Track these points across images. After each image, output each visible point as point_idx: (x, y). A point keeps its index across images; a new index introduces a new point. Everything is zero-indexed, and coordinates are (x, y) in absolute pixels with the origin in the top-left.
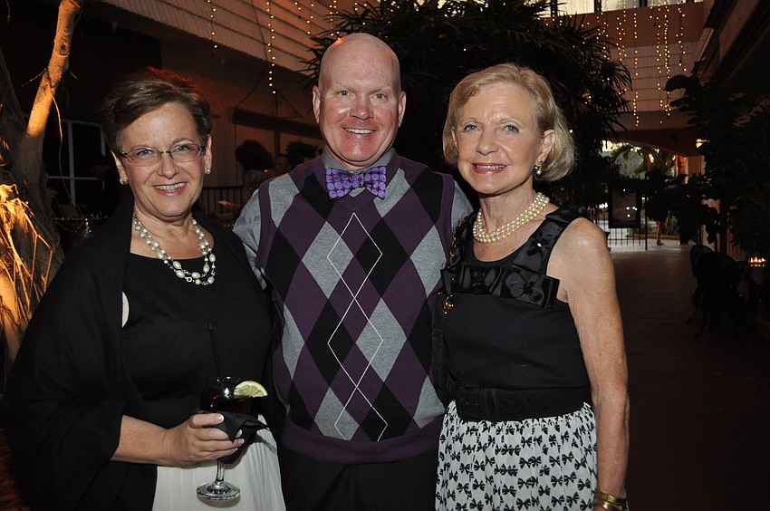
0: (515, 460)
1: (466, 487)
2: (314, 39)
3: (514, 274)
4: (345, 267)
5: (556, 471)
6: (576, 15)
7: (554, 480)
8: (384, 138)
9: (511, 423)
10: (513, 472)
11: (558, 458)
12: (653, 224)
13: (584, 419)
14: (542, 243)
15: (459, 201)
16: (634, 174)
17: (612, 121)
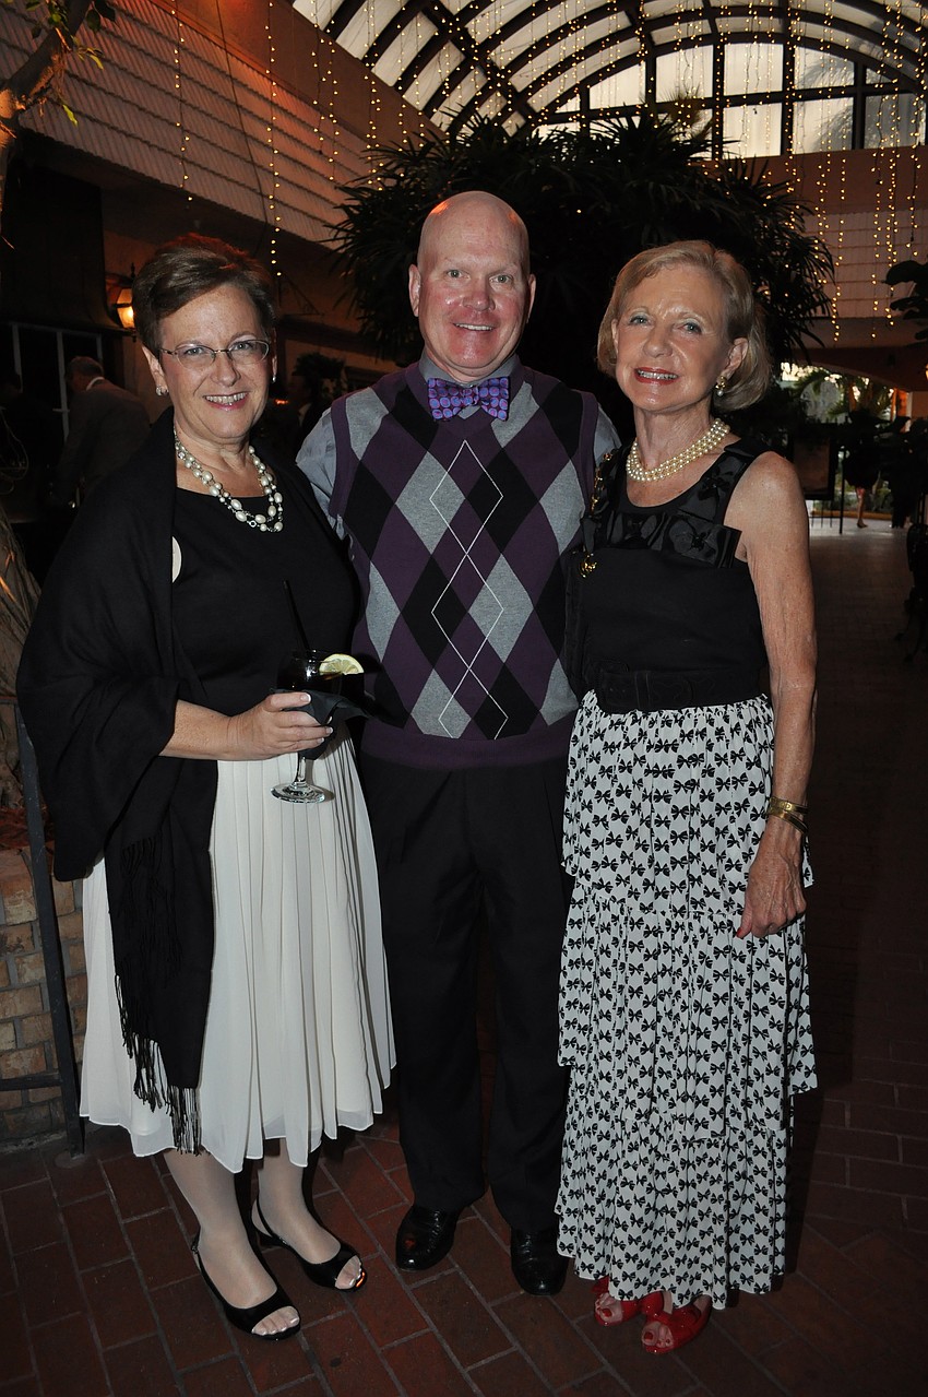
0: (670, 758)
1: (607, 794)
2: (345, 189)
3: (682, 522)
4: (453, 513)
5: (723, 772)
6: (755, 158)
7: (720, 783)
8: (507, 336)
9: (668, 713)
10: (668, 773)
11: (726, 755)
12: (852, 494)
13: (759, 709)
14: (717, 485)
15: (603, 429)
16: (828, 416)
17: (800, 329)
